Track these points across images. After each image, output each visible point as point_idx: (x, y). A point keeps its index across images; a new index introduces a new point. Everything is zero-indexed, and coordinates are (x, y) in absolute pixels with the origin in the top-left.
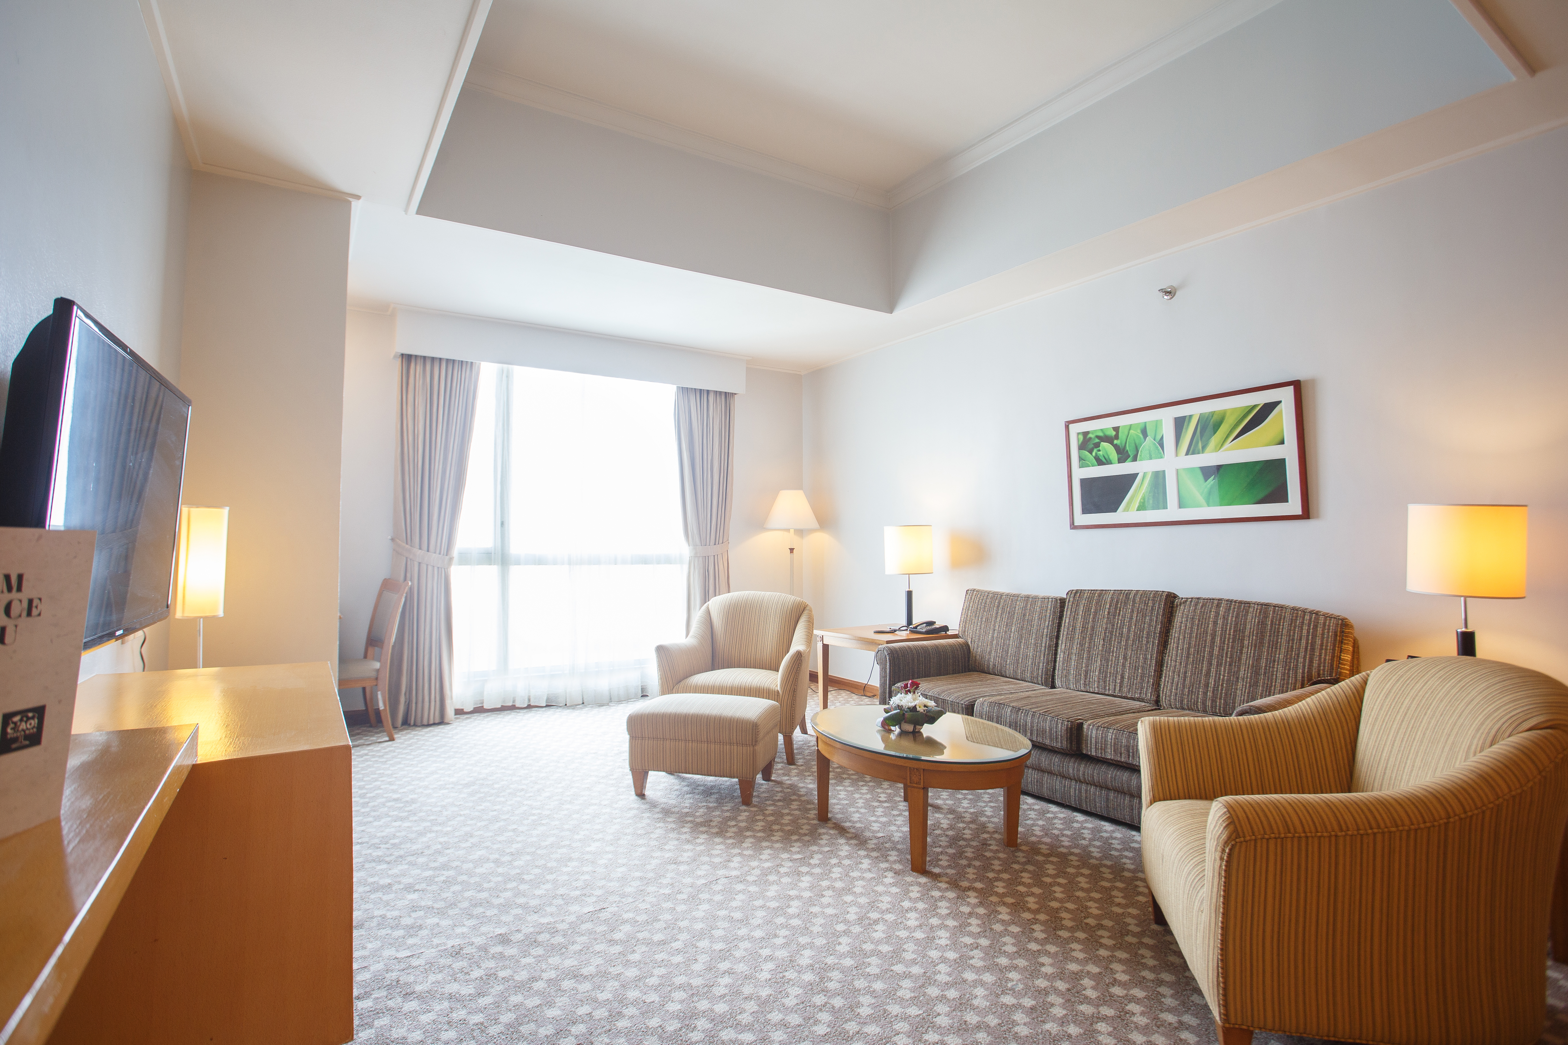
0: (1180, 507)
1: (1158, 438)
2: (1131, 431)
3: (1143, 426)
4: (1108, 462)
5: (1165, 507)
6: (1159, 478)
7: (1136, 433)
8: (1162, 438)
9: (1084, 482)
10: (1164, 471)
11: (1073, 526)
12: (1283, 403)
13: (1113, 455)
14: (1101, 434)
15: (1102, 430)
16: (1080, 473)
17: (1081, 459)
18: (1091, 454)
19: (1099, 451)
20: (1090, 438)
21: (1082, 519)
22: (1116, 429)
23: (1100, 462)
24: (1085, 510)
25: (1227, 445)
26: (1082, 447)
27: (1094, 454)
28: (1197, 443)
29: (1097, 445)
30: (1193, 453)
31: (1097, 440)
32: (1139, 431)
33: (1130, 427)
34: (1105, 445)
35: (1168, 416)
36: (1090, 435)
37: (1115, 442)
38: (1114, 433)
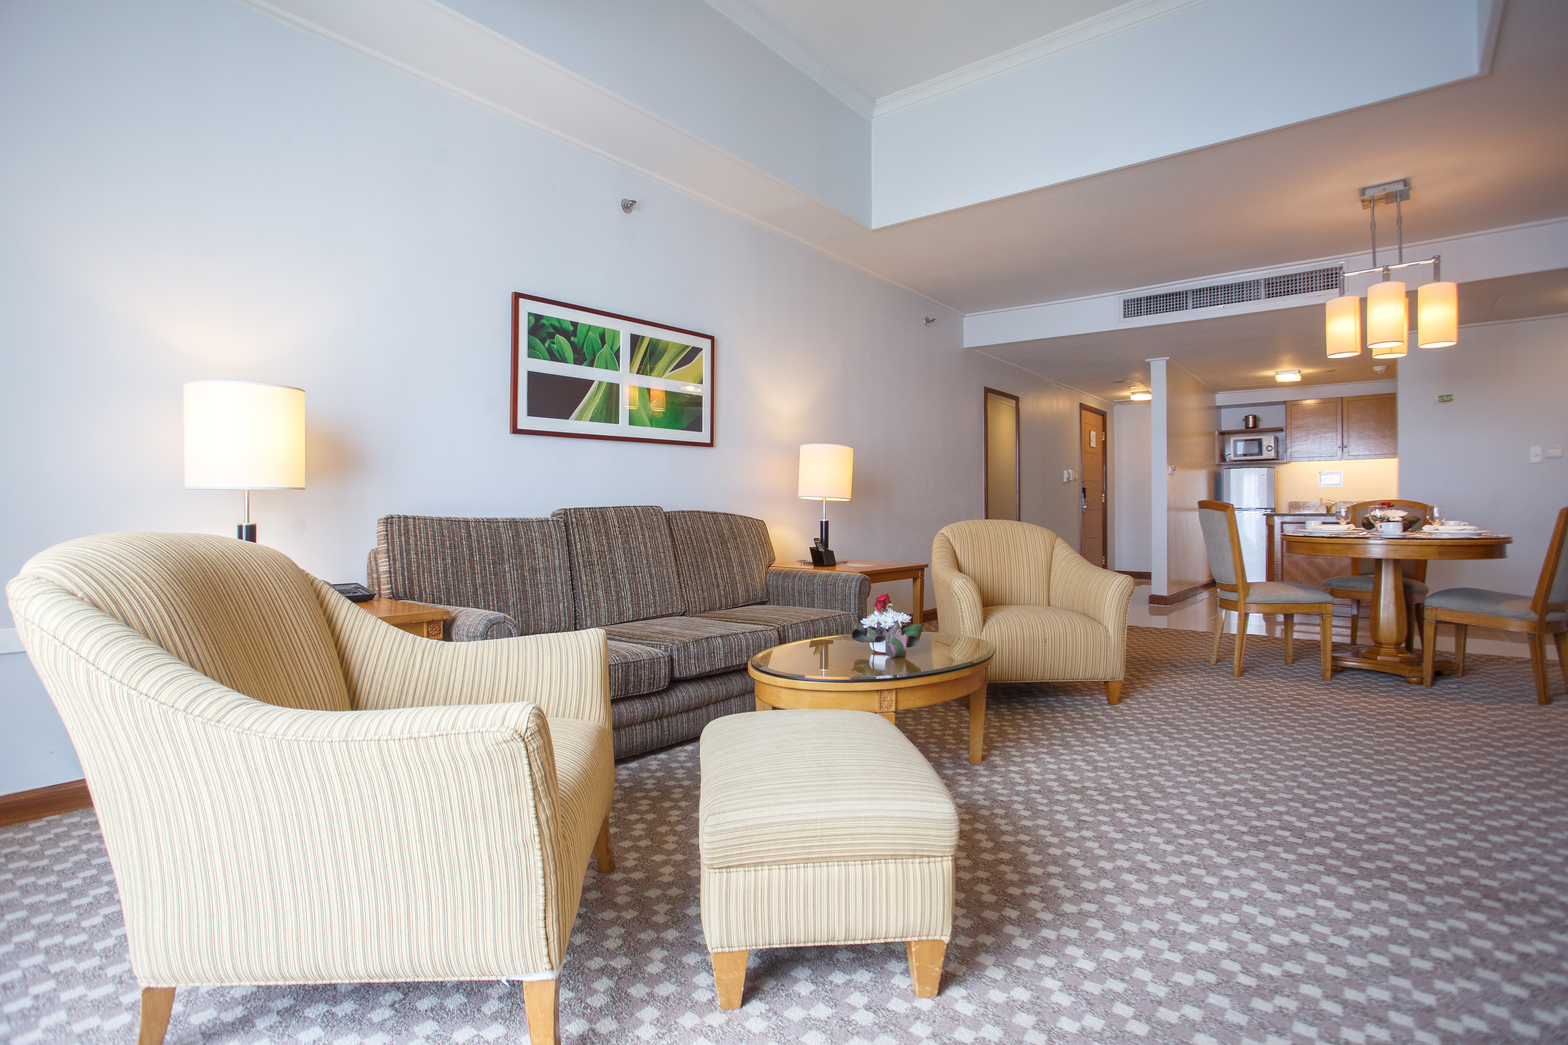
0: (630, 424)
1: (615, 349)
2: (590, 333)
3: (602, 332)
4: (563, 360)
5: (617, 422)
6: (612, 392)
7: (594, 336)
8: (619, 349)
9: (532, 376)
10: (618, 385)
11: (515, 430)
12: (704, 351)
13: (569, 353)
14: (556, 324)
15: (558, 320)
16: (528, 364)
17: (530, 346)
18: (544, 344)
19: (554, 343)
20: (544, 325)
21: (525, 421)
22: (575, 324)
23: (554, 357)
24: (531, 412)
25: (667, 374)
26: (532, 331)
27: (546, 345)
28: (646, 365)
29: (551, 336)
30: (643, 374)
31: (552, 330)
32: (598, 335)
33: (590, 327)
34: (559, 338)
35: (625, 330)
36: (544, 321)
37: (572, 339)
38: (571, 328)
